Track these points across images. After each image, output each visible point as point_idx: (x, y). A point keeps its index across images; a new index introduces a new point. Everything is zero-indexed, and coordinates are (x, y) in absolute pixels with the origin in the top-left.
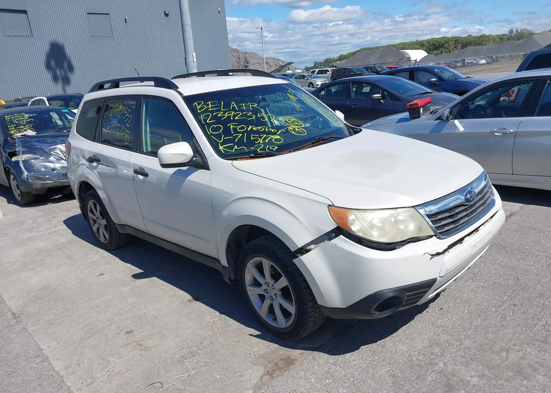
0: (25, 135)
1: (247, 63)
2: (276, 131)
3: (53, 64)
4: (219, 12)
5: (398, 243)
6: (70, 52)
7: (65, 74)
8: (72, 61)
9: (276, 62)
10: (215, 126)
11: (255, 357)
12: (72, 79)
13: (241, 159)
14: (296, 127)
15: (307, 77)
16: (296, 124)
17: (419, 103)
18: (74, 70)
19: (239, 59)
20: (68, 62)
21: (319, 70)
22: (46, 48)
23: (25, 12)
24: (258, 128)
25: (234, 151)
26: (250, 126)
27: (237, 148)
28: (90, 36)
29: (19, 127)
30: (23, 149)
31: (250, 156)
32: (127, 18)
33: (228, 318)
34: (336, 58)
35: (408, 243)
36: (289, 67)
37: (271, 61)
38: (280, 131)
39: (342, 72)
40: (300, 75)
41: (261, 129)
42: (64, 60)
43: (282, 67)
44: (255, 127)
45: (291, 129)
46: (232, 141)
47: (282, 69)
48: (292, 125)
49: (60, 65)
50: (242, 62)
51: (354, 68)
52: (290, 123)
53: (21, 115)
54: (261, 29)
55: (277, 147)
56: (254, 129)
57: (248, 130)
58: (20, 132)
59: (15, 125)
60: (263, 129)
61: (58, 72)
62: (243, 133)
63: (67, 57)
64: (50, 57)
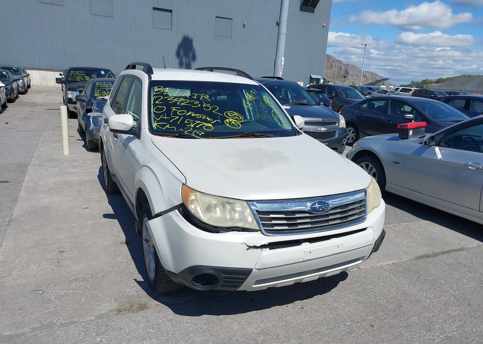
0: (103, 99)
1: (347, 73)
2: (211, 120)
3: (182, 53)
4: (324, 26)
5: (223, 228)
6: (196, 45)
7: (189, 63)
8: (196, 53)
9: (373, 77)
10: (160, 107)
11: (122, 295)
12: (193, 66)
13: (168, 136)
14: (234, 120)
15: (389, 93)
16: (236, 118)
17: (409, 125)
18: (195, 60)
19: (341, 69)
20: (193, 53)
21: (402, 89)
22: (178, 40)
23: (171, 11)
24: (197, 115)
25: (164, 128)
26: (191, 112)
27: (168, 127)
28: (214, 34)
29: (102, 92)
30: (97, 109)
31: (175, 135)
32: (245, 23)
33: (133, 263)
34: (434, 80)
35: (233, 230)
36: (385, 82)
37: (369, 75)
38: (215, 121)
39: (424, 93)
40: (383, 90)
41: (198, 116)
42: (190, 51)
43: (378, 82)
44: (194, 114)
45: (228, 121)
46: (168, 121)
47: (377, 83)
48: (231, 118)
49: (187, 55)
50: (343, 72)
51: (436, 91)
52: (230, 116)
53: (108, 84)
54: (366, 45)
55: (203, 133)
56: (193, 115)
57: (187, 115)
58: (101, 96)
59: (100, 90)
60: (200, 116)
61: (184, 60)
62: (180, 117)
63: (193, 49)
64: (181, 47)
